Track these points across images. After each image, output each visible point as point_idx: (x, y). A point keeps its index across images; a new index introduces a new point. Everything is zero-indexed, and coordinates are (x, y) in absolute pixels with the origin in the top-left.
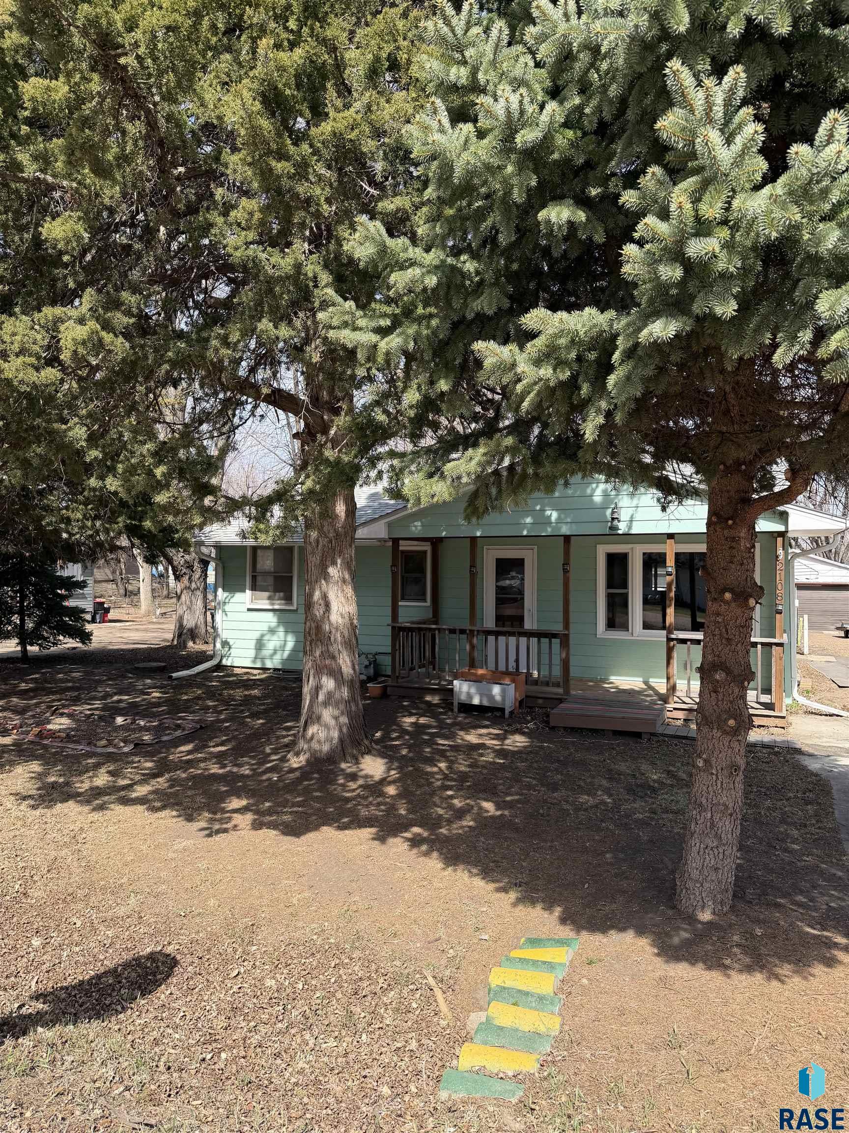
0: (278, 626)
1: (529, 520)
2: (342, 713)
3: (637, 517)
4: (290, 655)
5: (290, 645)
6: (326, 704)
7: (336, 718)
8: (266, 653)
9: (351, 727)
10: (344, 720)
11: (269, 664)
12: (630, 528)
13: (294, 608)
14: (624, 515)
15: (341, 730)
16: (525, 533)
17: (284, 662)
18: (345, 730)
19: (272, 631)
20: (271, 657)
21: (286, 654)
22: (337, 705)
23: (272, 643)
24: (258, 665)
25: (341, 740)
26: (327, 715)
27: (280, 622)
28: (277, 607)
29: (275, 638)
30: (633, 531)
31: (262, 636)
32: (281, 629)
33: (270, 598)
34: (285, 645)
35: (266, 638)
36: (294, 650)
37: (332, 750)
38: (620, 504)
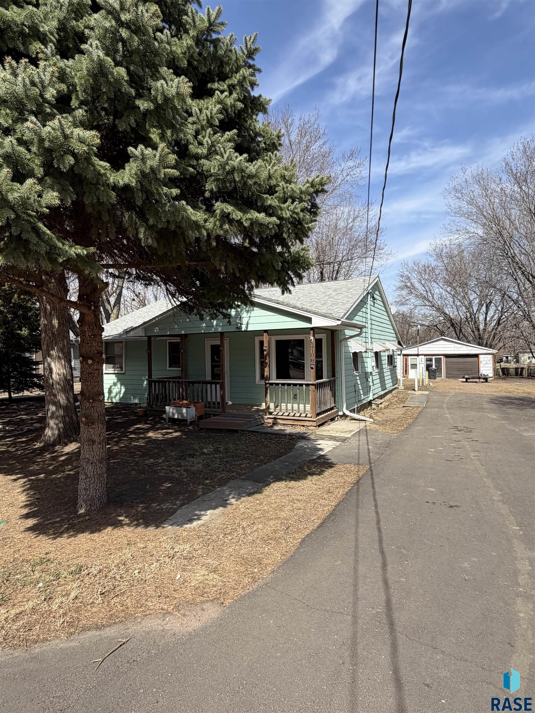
0: (118, 382)
1: (204, 325)
2: (60, 422)
3: (250, 322)
4: (123, 396)
5: (123, 390)
6: (52, 418)
7: (57, 425)
8: (113, 395)
9: (64, 428)
10: (61, 425)
11: (114, 401)
12: (247, 327)
13: (124, 372)
14: (245, 321)
15: (59, 430)
16: (203, 331)
17: (120, 399)
18: (61, 430)
19: (115, 384)
20: (115, 397)
21: (122, 395)
22: (57, 418)
23: (115, 390)
24: (110, 401)
25: (59, 435)
26: (52, 423)
27: (119, 380)
28: (116, 372)
29: (116, 387)
30: (248, 330)
31: (111, 386)
32: (119, 383)
33: (113, 368)
34: (121, 391)
35: (113, 387)
36: (125, 393)
37: (55, 440)
38: (243, 316)
